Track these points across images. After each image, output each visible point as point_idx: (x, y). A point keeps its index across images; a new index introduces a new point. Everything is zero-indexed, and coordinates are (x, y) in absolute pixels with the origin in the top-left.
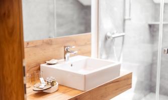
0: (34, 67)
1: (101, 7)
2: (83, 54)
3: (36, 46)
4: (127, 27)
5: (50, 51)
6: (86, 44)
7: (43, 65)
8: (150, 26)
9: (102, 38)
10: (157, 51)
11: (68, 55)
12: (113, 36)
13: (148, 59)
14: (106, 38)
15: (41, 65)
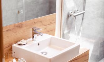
0: (7, 47)
5: (20, 33)
6: (51, 23)
12: (75, 15)
15: (13, 45)
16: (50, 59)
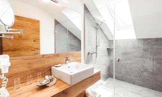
1: (86, 42)
2: (76, 61)
3: (49, 57)
4: (98, 49)
5: (57, 60)
6: (78, 56)
7: (53, 67)
8: (108, 49)
9: (86, 53)
10: (113, 60)
11: (67, 62)
12: (92, 53)
13: (108, 63)
14: (89, 54)
16: (71, 76)
